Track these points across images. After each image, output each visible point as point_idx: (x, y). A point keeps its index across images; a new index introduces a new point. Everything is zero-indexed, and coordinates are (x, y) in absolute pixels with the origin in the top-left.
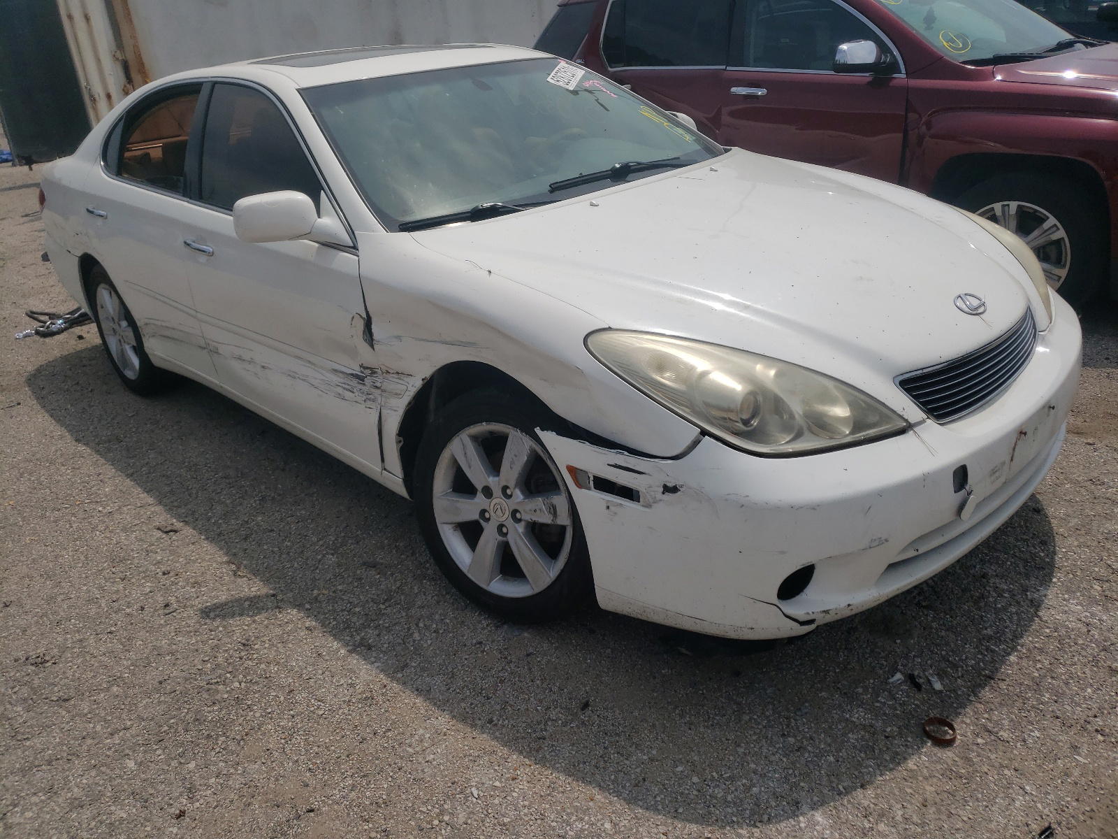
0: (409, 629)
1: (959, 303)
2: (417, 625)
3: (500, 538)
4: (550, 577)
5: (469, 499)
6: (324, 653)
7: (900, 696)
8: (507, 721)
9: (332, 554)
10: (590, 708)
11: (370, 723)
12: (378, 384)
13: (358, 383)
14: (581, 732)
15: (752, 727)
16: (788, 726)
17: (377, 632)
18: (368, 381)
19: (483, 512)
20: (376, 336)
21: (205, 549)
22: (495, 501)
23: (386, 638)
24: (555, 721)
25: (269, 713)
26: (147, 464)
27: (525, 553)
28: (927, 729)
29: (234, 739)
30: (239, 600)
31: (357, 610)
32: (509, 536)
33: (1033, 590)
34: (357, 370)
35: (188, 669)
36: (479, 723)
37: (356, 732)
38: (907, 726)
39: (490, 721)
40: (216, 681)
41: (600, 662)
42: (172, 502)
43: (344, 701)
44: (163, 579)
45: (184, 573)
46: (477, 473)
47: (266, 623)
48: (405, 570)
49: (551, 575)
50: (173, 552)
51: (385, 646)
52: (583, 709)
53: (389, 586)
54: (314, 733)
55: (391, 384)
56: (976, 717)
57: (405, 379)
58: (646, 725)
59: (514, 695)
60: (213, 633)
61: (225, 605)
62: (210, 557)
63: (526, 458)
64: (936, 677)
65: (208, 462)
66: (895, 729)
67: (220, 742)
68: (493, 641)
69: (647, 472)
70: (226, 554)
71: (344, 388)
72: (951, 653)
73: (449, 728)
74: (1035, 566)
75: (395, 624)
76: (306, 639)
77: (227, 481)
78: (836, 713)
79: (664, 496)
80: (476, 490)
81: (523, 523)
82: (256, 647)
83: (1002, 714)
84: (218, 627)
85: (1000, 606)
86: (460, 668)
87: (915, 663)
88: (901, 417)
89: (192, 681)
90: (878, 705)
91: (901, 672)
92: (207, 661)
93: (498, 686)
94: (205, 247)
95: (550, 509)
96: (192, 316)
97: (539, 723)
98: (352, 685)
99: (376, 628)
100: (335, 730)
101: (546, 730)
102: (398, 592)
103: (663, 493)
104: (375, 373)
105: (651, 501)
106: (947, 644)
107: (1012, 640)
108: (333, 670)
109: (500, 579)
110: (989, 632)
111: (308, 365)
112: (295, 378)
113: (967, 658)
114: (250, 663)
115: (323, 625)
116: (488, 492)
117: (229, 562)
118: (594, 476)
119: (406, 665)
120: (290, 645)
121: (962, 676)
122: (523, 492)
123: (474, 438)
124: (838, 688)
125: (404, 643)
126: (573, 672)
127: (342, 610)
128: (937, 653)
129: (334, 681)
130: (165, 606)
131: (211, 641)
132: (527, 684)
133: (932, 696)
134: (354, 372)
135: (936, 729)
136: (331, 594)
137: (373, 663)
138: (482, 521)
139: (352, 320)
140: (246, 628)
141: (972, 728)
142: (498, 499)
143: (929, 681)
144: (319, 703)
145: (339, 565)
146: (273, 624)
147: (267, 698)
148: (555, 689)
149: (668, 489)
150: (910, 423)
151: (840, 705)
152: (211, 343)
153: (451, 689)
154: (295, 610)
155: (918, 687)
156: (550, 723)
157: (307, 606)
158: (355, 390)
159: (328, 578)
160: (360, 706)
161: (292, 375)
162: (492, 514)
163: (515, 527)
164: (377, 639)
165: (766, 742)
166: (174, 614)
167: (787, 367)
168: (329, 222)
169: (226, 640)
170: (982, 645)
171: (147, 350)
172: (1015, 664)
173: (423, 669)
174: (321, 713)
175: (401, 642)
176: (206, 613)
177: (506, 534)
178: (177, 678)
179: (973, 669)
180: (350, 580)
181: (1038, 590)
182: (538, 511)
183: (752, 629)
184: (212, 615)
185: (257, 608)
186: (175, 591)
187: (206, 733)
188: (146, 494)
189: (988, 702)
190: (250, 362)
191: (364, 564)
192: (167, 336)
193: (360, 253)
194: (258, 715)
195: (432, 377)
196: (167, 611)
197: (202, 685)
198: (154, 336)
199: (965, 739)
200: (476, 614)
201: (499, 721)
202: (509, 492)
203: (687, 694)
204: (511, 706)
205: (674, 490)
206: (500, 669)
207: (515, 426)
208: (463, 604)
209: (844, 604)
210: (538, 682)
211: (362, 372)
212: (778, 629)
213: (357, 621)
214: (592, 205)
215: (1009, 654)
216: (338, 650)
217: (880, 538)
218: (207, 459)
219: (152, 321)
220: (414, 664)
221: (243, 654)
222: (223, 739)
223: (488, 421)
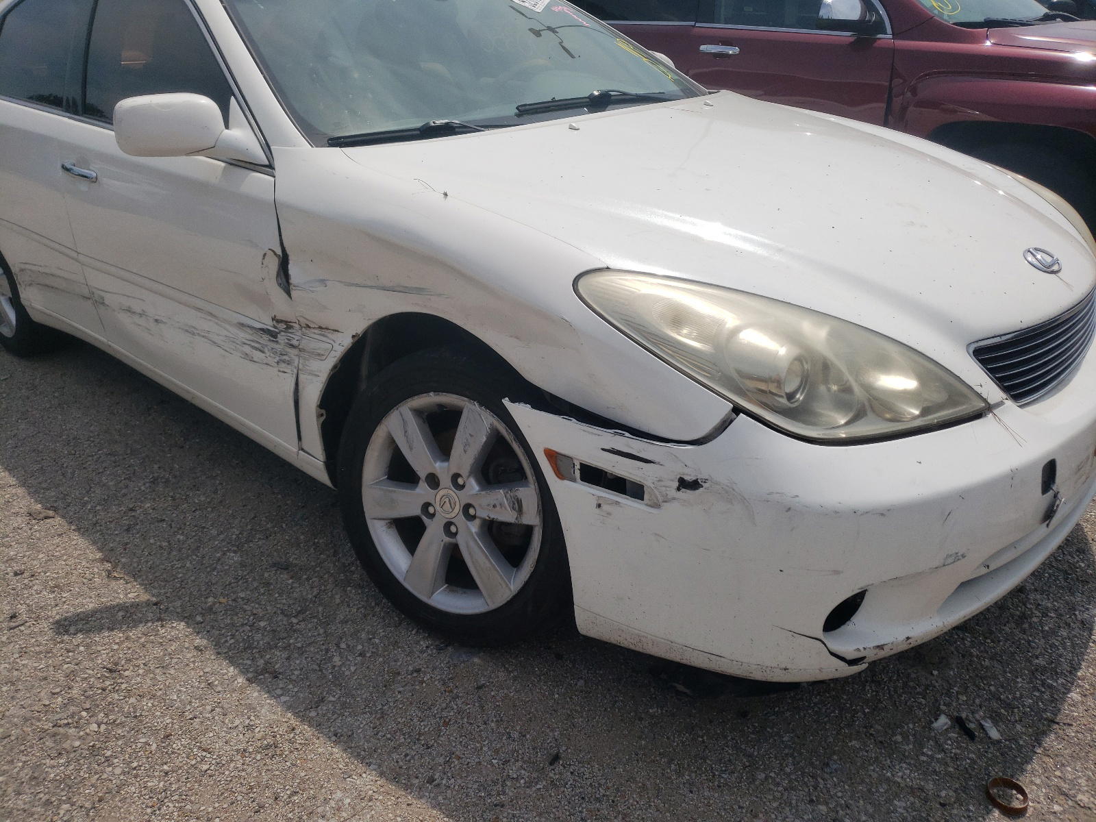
0: (327, 650)
1: (1030, 258)
2: (338, 645)
3: (447, 539)
4: (510, 589)
5: (407, 489)
6: (216, 683)
7: (950, 747)
8: (453, 780)
9: (235, 552)
10: (561, 762)
11: (270, 782)
12: (295, 342)
13: (270, 340)
14: (551, 796)
15: (770, 789)
16: (815, 788)
17: (285, 655)
18: (282, 338)
19: (426, 506)
20: (293, 280)
21: (74, 543)
22: (442, 493)
23: (298, 662)
24: (517, 779)
25: (135, 769)
26: (14, 436)
27: (479, 558)
28: (991, 792)
29: (81, 807)
30: (109, 609)
31: (262, 624)
32: (458, 537)
33: (1081, 608)
34: (269, 324)
35: (31, 706)
36: (416, 781)
37: (251, 795)
38: (965, 789)
39: (431, 780)
40: (66, 721)
41: (571, 698)
42: (40, 483)
43: (238, 751)
44: (14, 581)
45: (42, 574)
46: (420, 457)
47: (143, 640)
48: (325, 574)
49: (512, 587)
50: (31, 547)
51: (296, 673)
52: (551, 764)
53: (304, 594)
54: (193, 798)
55: (313, 342)
56: (1046, 775)
57: (329, 335)
58: (633, 786)
59: (461, 742)
60: (70, 654)
61: (92, 616)
62: (79, 552)
63: (484, 439)
64: (989, 721)
65: (91, 435)
66: (951, 793)
67: (62, 812)
68: (434, 669)
69: (656, 460)
70: (100, 550)
71: (252, 347)
72: (1001, 690)
73: (376, 790)
74: (1078, 579)
75: (310, 644)
76: (194, 662)
77: (113, 459)
78: (874, 770)
79: (680, 492)
80: (419, 478)
81: (477, 522)
82: (127, 673)
83: (1076, 770)
84: (78, 645)
85: (1047, 628)
86: (391, 704)
87: (960, 702)
88: (979, 396)
89: (34, 721)
90: (924, 758)
91: (945, 714)
92: (57, 693)
93: (440, 730)
94: (87, 171)
95: (514, 504)
96: (73, 259)
97: (495, 783)
98: (249, 728)
99: (285, 648)
100: (222, 794)
101: (504, 793)
102: (315, 602)
103: (678, 489)
104: (291, 327)
105: (660, 499)
106: (995, 677)
107: (1070, 672)
108: (226, 706)
109: (444, 590)
110: (1041, 661)
111: (209, 318)
112: (194, 334)
113: (1021, 696)
114: (116, 696)
115: (218, 645)
116: (433, 481)
117: (102, 560)
118: (581, 463)
119: (322, 700)
120: (172, 671)
121: (1021, 721)
122: (479, 482)
123: (418, 412)
124: (871, 735)
125: (320, 670)
126: (537, 711)
127: (243, 625)
128: (984, 689)
129: (227, 721)
130: (11, 617)
131: (66, 666)
132: (478, 727)
133: (989, 747)
134: (265, 327)
135: (1001, 793)
136: (230, 603)
137: (279, 696)
138: (424, 518)
139: (263, 259)
140: (116, 647)
141: (1044, 790)
142: (446, 489)
143: (982, 727)
144: (204, 754)
145: (243, 565)
146: (153, 642)
147: (134, 747)
148: (516, 735)
149: (684, 484)
150: (988, 403)
151: (877, 758)
152: (94, 290)
153: (380, 734)
154: (183, 623)
155: (970, 735)
156: (509, 783)
157: (199, 618)
158: (266, 350)
159: (227, 583)
160: (258, 758)
161: (191, 331)
162: (438, 508)
163: (467, 527)
164: (286, 664)
165: (790, 810)
166: (22, 628)
167: (842, 327)
168: (240, 135)
169: (86, 664)
170: (1037, 678)
171: (24, 302)
172: (1080, 704)
173: (344, 706)
174: (205, 767)
175: (316, 667)
176: (64, 626)
177: (456, 534)
178: (14, 717)
179: (1032, 710)
180: (255, 584)
181: (1087, 609)
182: (498, 507)
183: (785, 669)
184: (72, 629)
185: (133, 620)
186: (27, 597)
187: (45, 798)
188: (7, 473)
189: (1057, 755)
190: (141, 315)
191: (274, 565)
192: (47, 285)
193: (277, 173)
194: (118, 771)
195: (365, 333)
196: (13, 624)
197: (46, 727)
198: (30, 285)
199: (1038, 806)
200: (413, 632)
201: (442, 779)
202: (460, 481)
203: (683, 742)
204: (459, 758)
205: (694, 485)
206: (444, 705)
207: (472, 398)
208: (397, 619)
209: (902, 637)
210: (493, 725)
211: (275, 327)
212: (820, 670)
213: (260, 640)
214: (572, 128)
215: (1069, 691)
216: (234, 678)
217: (957, 553)
218: (91, 432)
219: (27, 266)
220: (332, 699)
221: (108, 683)
222: (66, 806)
223: (437, 390)
